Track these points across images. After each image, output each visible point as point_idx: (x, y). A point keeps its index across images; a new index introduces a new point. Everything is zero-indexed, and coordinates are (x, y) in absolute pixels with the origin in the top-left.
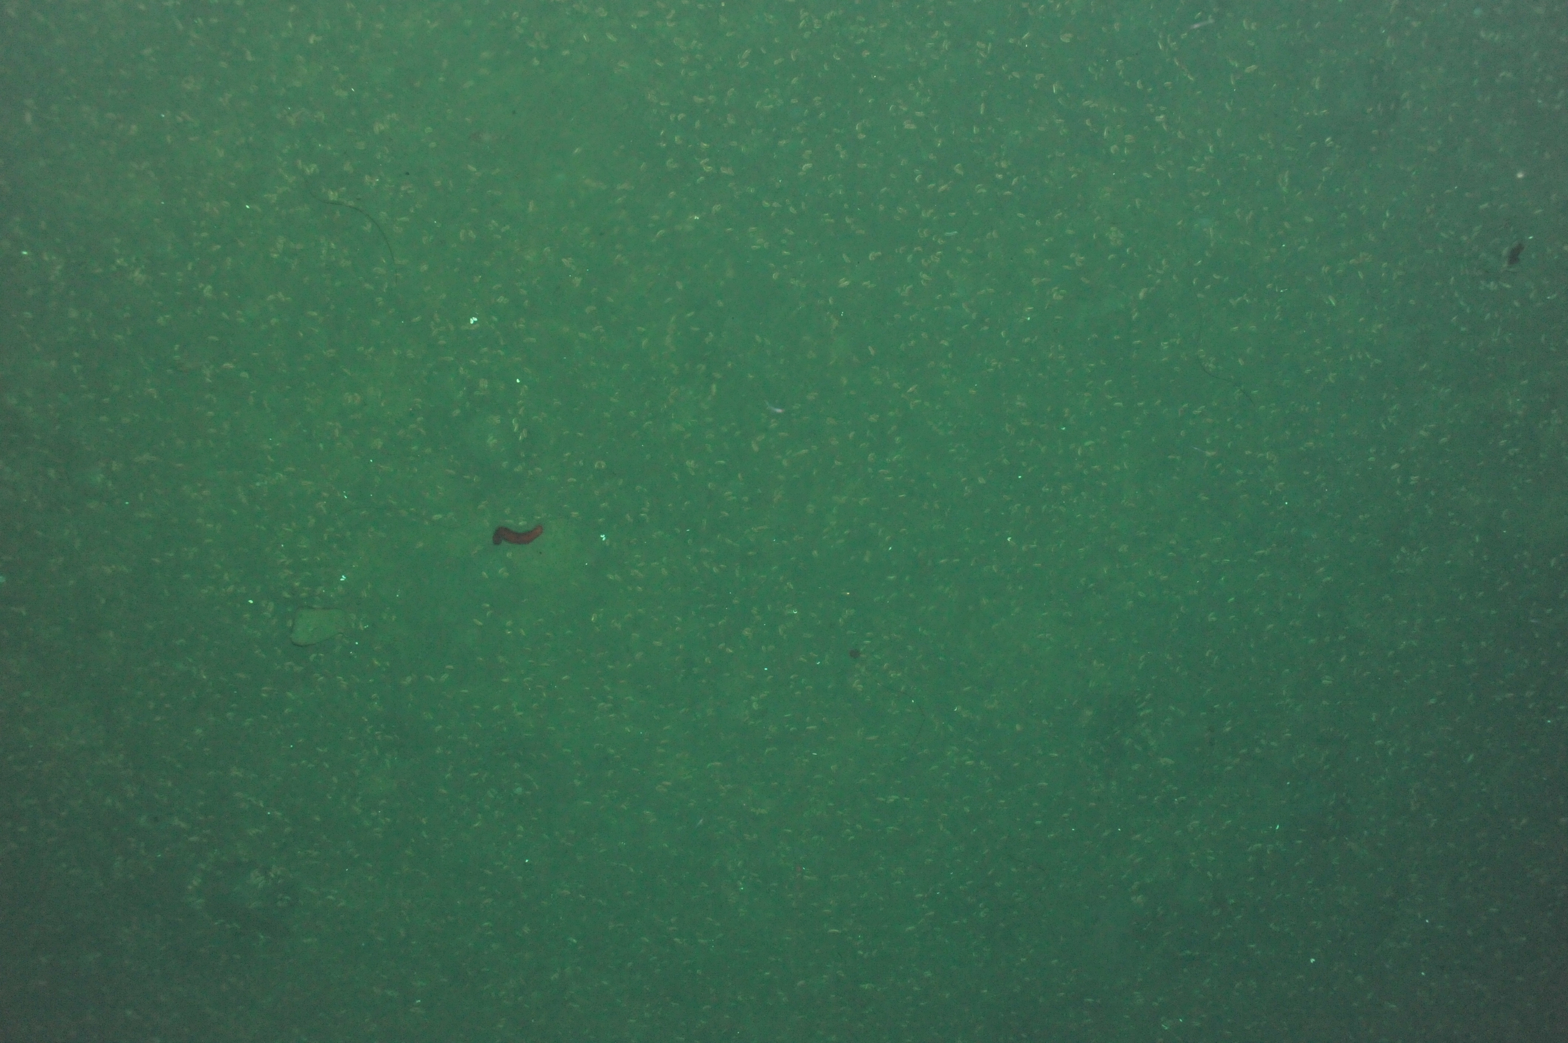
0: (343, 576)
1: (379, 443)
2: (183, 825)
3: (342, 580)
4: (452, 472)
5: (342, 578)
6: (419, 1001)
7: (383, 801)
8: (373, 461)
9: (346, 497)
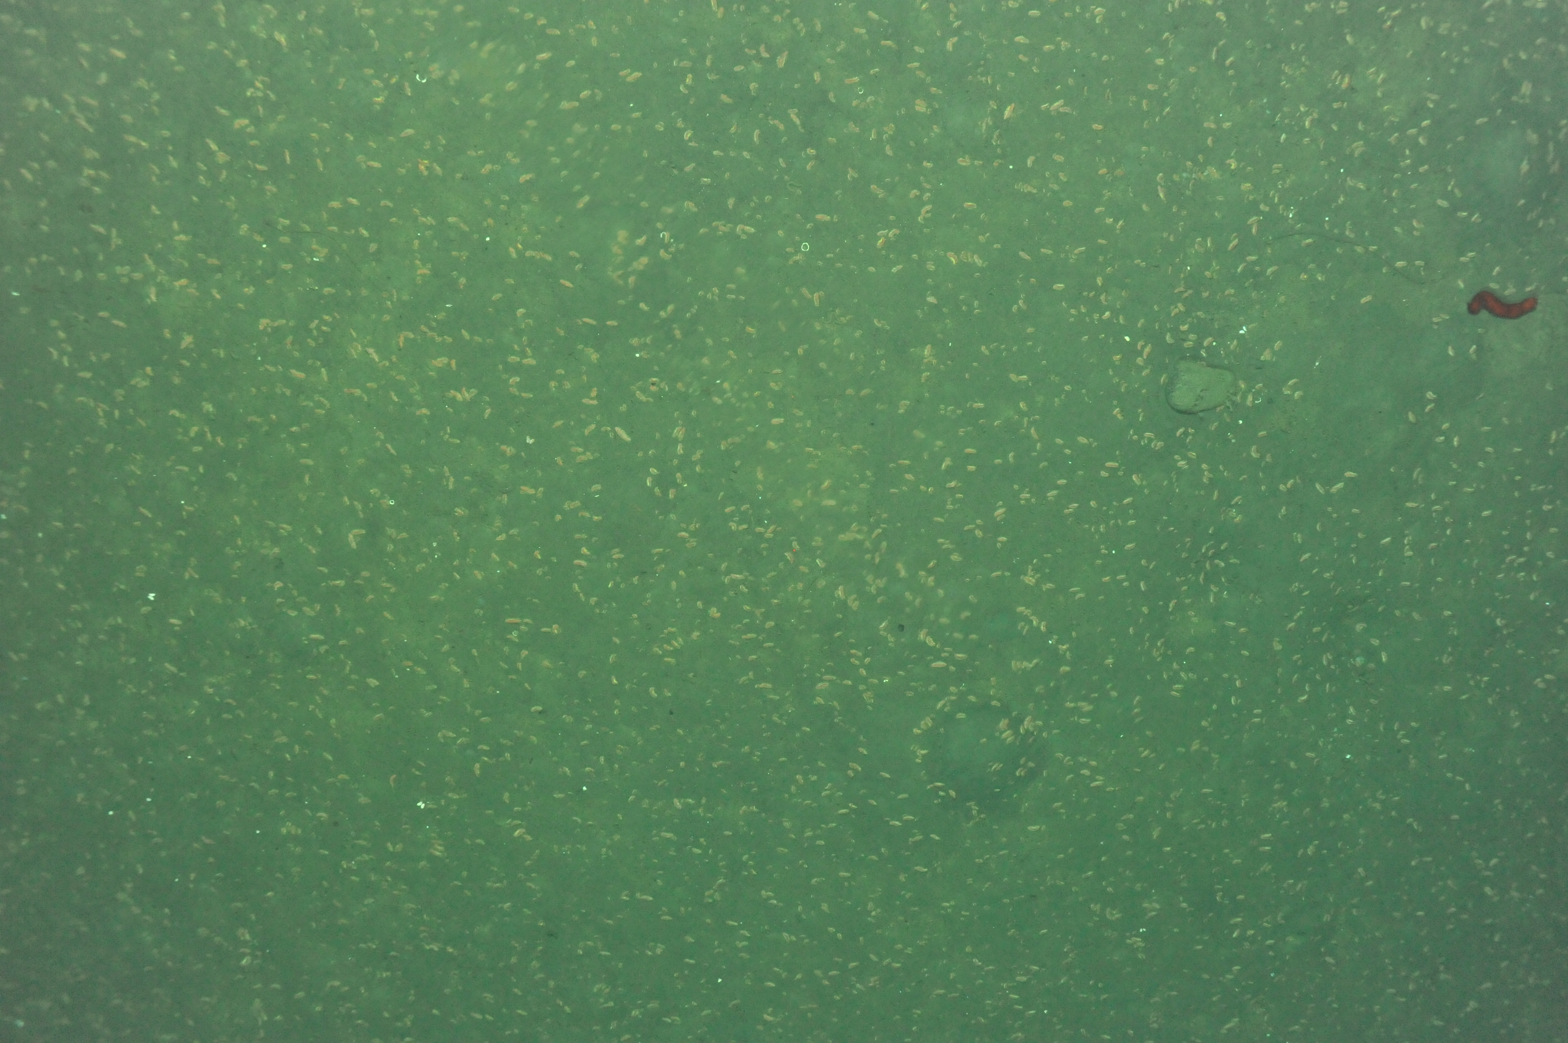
0: (1244, 328)
1: (1358, 147)
2: (930, 642)
3: (1241, 332)
4: (1443, 203)
5: (1243, 330)
6: (1144, 930)
7: (1191, 649)
8: (1344, 171)
9: (1291, 216)
